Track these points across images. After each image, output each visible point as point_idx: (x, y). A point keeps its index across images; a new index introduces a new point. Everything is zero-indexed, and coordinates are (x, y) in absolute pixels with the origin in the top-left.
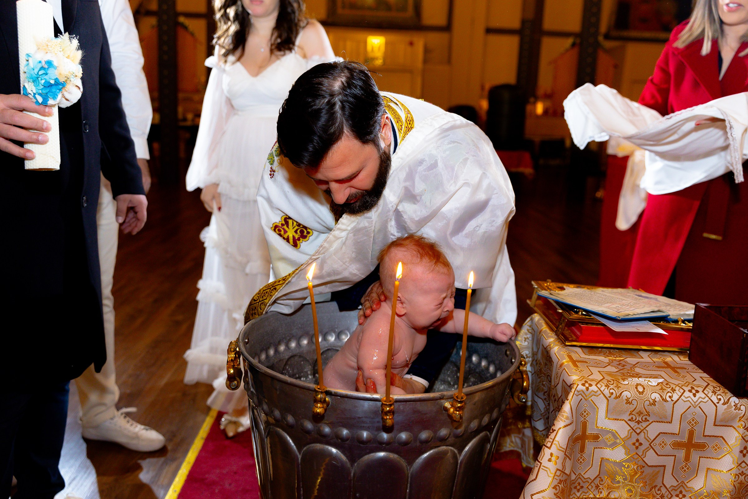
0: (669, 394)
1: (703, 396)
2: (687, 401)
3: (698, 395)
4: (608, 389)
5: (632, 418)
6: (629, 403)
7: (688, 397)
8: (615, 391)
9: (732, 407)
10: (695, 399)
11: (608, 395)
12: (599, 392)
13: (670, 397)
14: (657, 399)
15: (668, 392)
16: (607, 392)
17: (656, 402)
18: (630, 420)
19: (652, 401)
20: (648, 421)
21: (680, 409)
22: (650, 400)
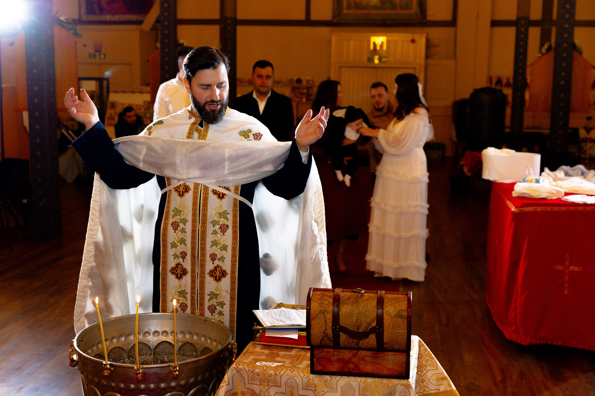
0: (279, 371)
1: (297, 373)
2: (288, 375)
3: (294, 373)
4: (248, 367)
5: (261, 383)
6: (258, 375)
7: (288, 373)
8: (252, 368)
9: (311, 379)
10: (292, 375)
11: (248, 370)
12: (244, 369)
13: (279, 373)
14: (273, 374)
15: (279, 370)
16: (247, 369)
17: (272, 375)
18: (260, 384)
19: (270, 375)
20: (269, 385)
21: (284, 379)
22: (269, 374)
